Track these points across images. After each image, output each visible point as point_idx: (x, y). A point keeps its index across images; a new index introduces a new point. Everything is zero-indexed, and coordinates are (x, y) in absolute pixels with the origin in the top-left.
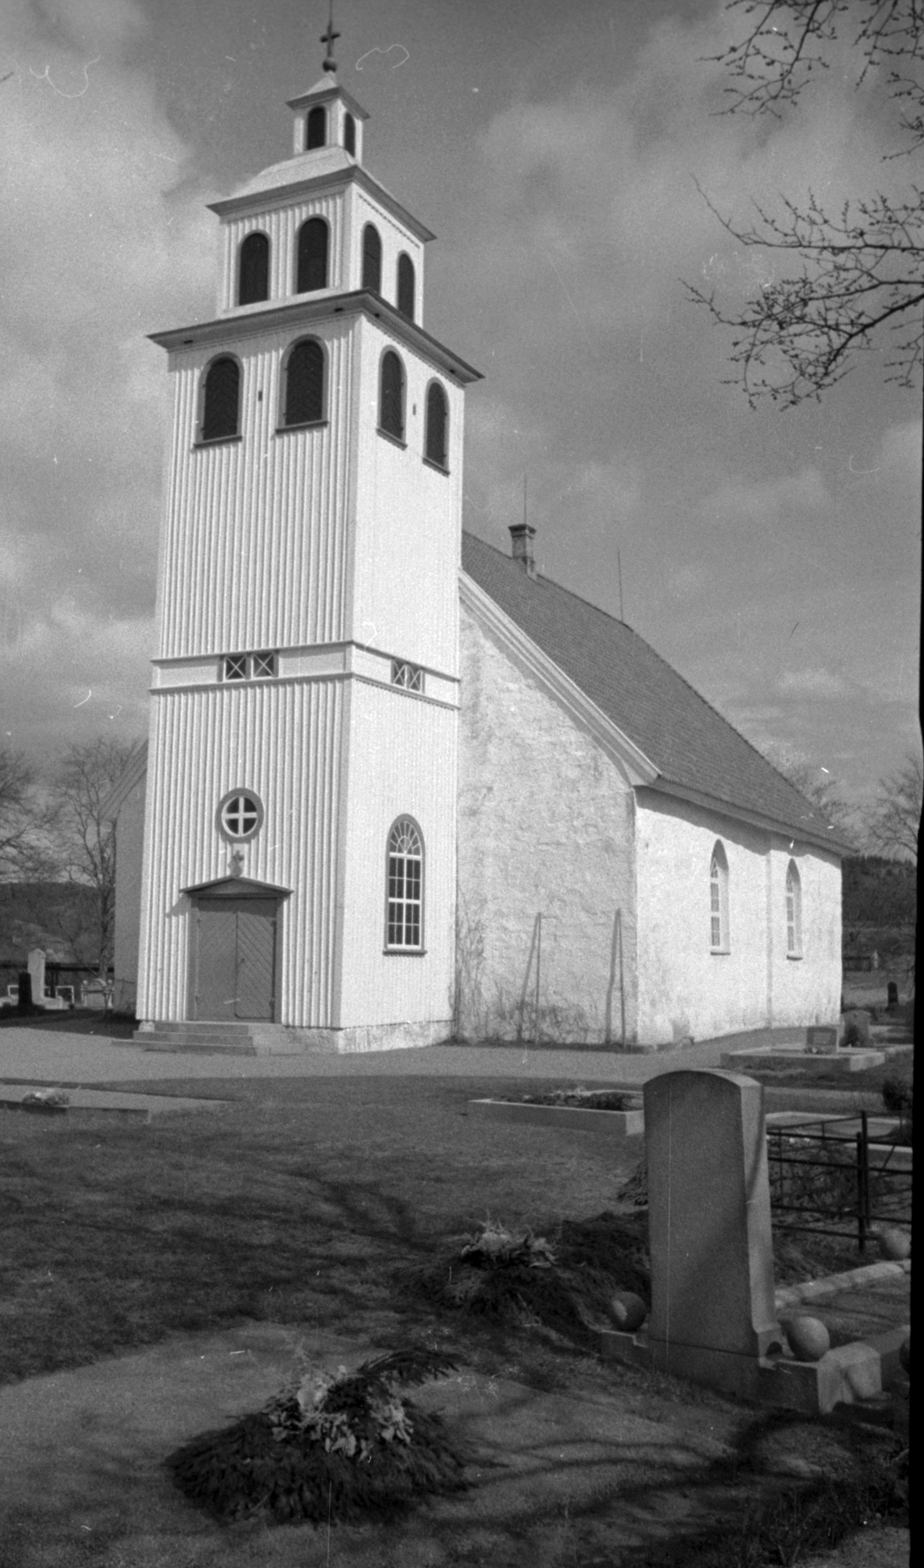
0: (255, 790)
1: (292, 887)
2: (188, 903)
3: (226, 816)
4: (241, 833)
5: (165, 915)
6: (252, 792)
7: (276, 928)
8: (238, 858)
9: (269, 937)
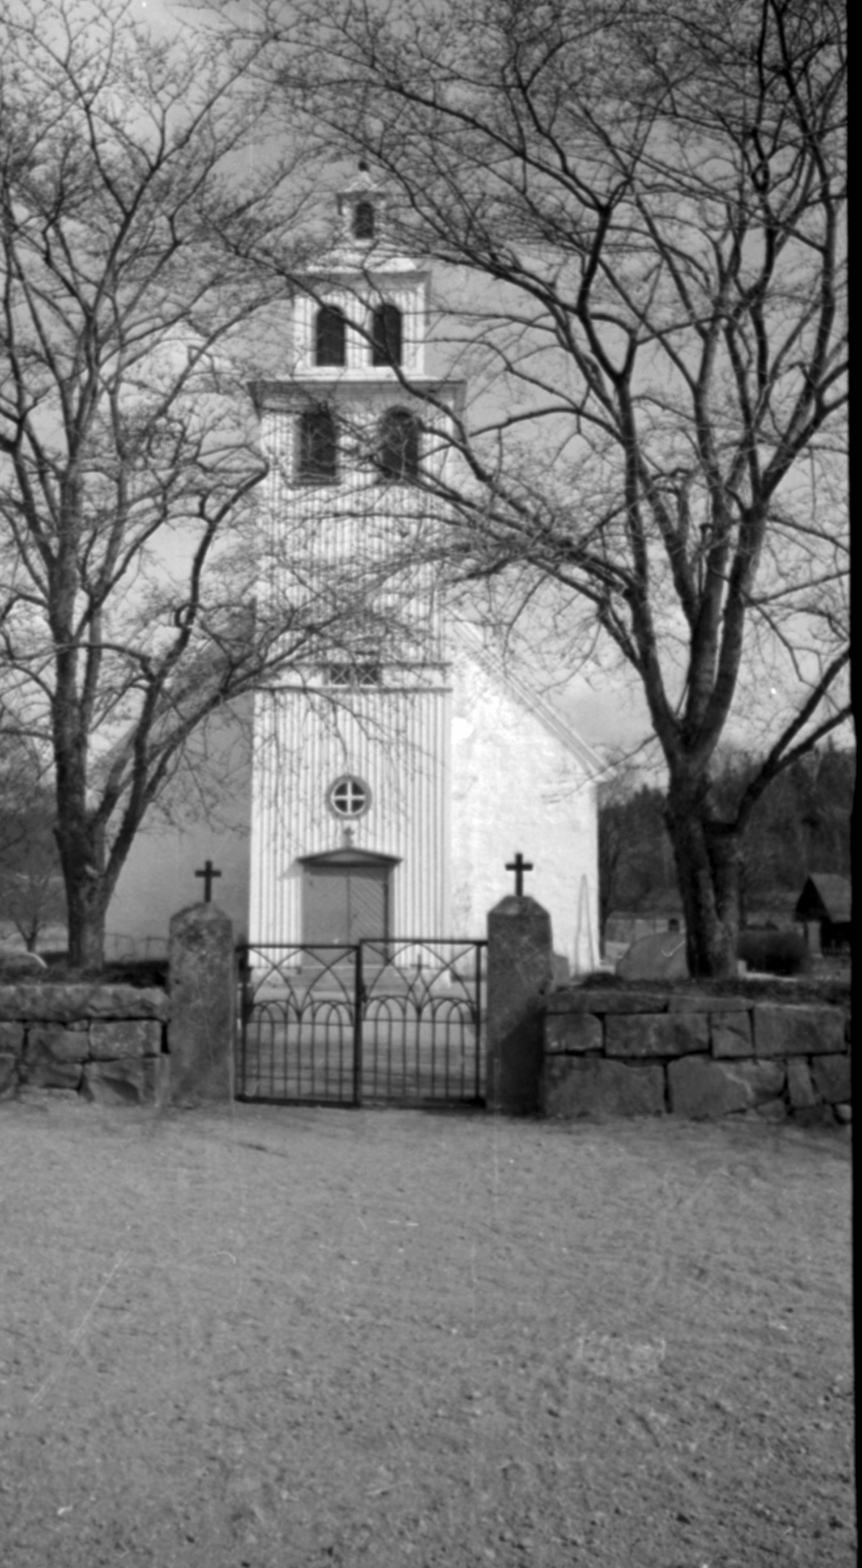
0: (363, 775)
1: (402, 855)
2: (300, 869)
3: (334, 798)
4: (349, 812)
5: (275, 879)
6: (360, 778)
7: (387, 891)
8: (348, 832)
9: (380, 897)
